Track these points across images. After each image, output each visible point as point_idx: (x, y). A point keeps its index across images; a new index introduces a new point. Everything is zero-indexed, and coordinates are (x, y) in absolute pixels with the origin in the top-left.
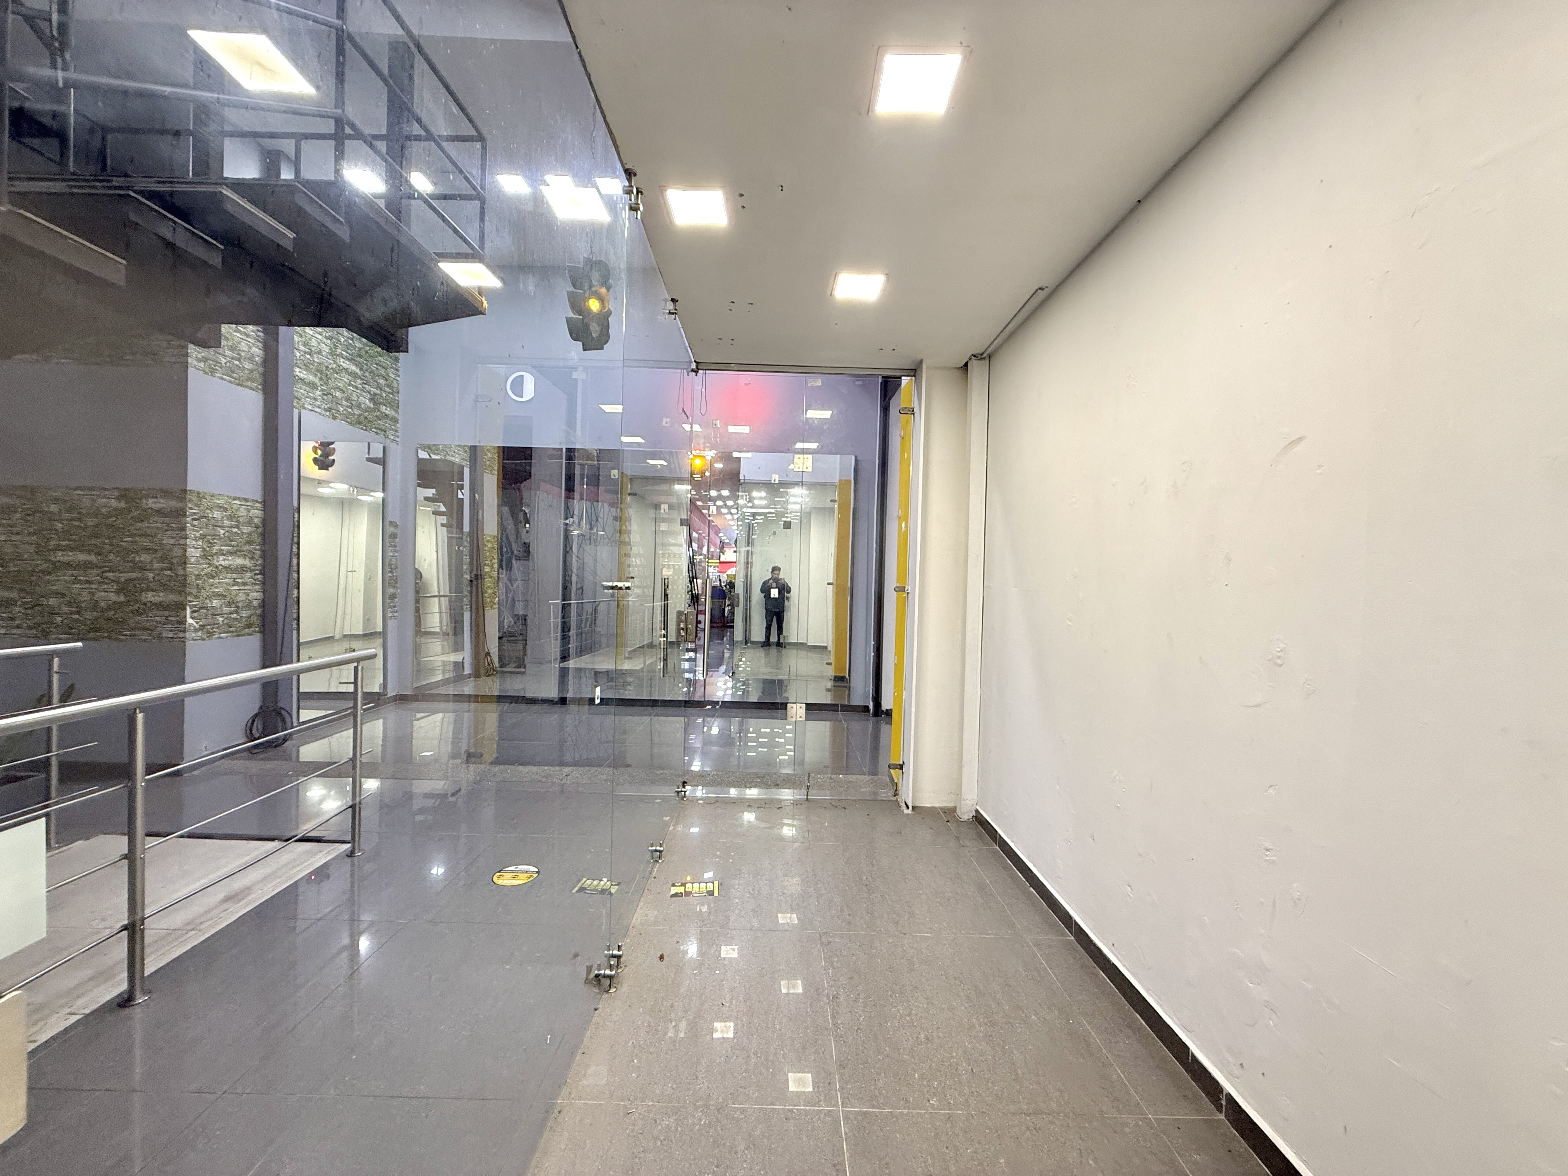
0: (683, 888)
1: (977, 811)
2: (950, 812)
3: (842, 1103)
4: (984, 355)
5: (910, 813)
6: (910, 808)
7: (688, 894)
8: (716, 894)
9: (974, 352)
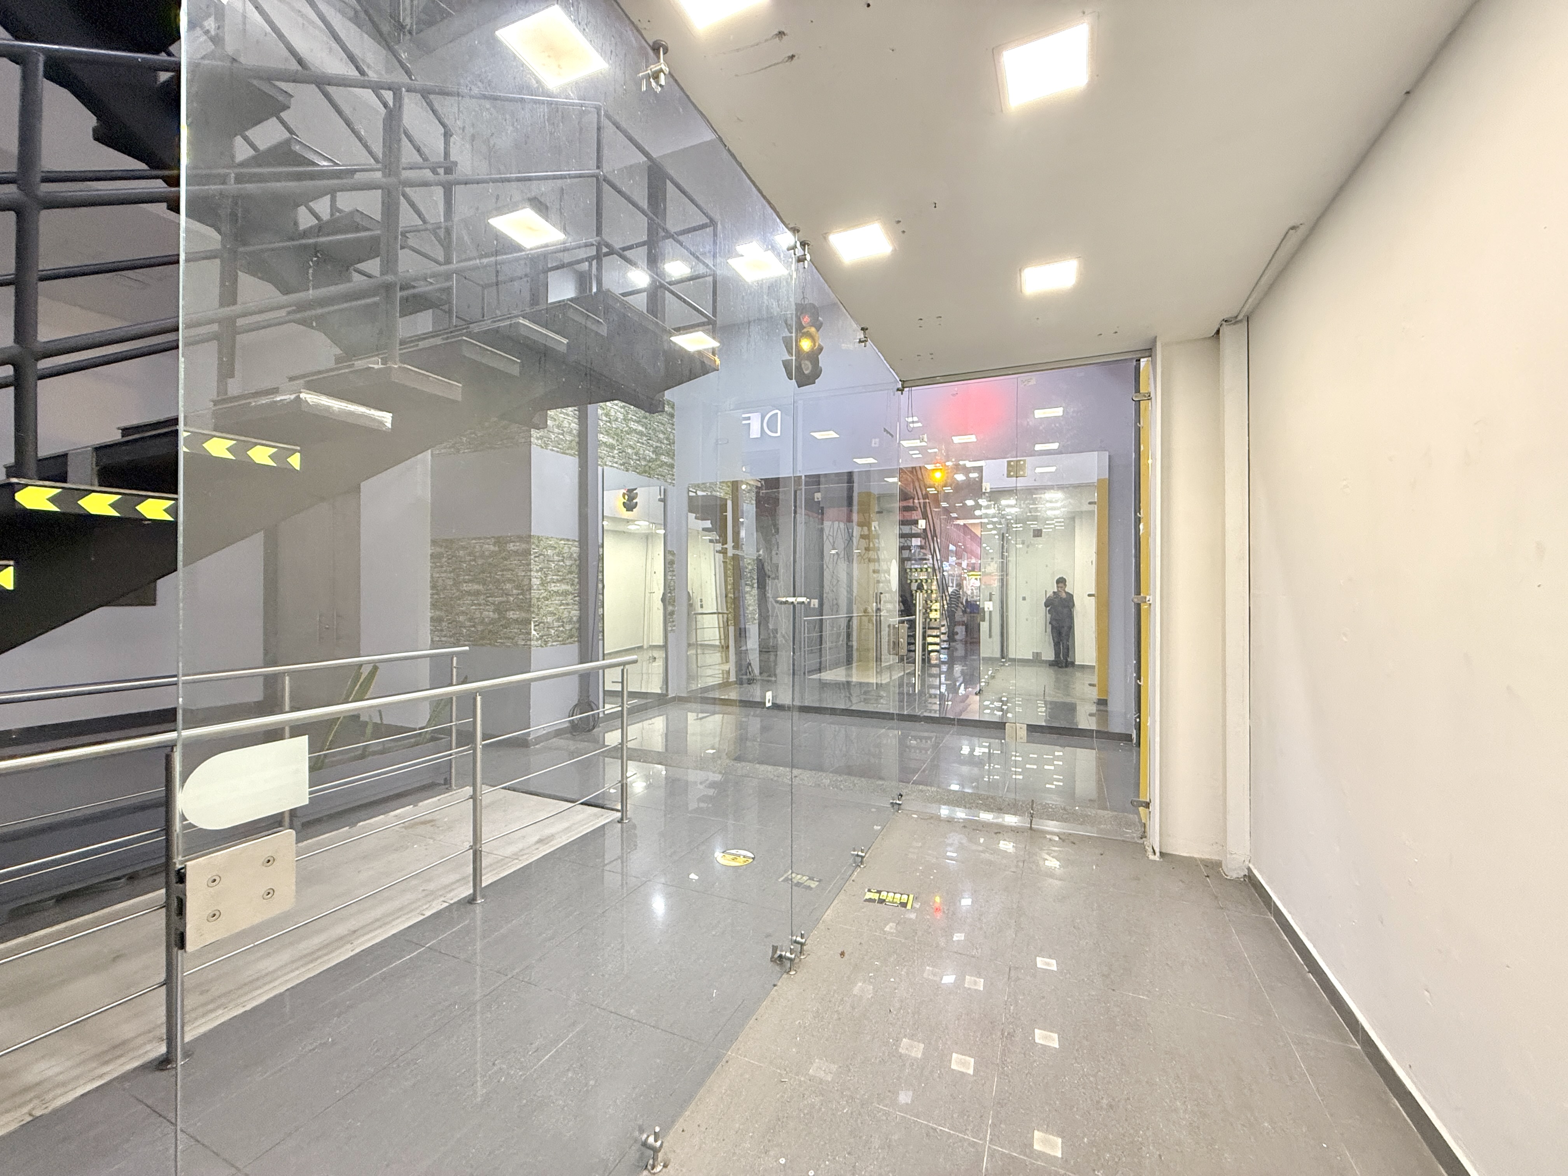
0: (878, 895)
1: (1249, 869)
2: (1213, 868)
3: (991, 1140)
4: (1239, 318)
5: (1158, 859)
6: (1158, 854)
7: (882, 901)
8: (909, 907)
9: (1225, 317)
